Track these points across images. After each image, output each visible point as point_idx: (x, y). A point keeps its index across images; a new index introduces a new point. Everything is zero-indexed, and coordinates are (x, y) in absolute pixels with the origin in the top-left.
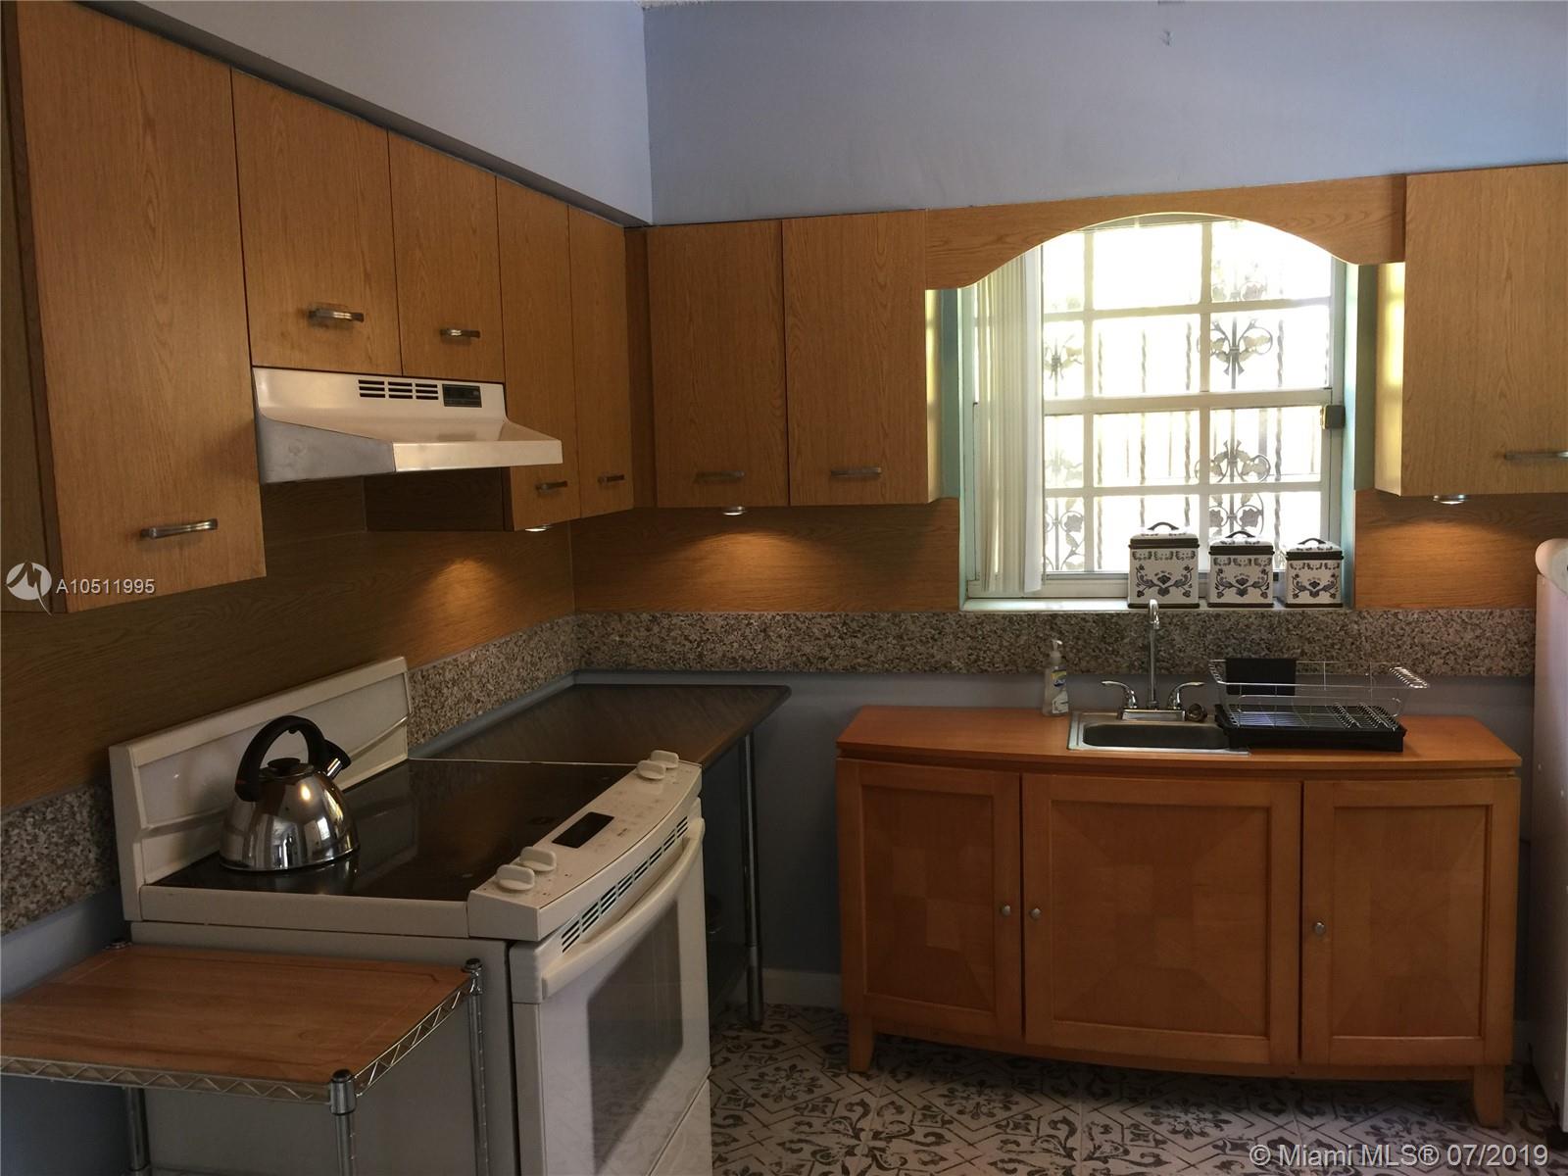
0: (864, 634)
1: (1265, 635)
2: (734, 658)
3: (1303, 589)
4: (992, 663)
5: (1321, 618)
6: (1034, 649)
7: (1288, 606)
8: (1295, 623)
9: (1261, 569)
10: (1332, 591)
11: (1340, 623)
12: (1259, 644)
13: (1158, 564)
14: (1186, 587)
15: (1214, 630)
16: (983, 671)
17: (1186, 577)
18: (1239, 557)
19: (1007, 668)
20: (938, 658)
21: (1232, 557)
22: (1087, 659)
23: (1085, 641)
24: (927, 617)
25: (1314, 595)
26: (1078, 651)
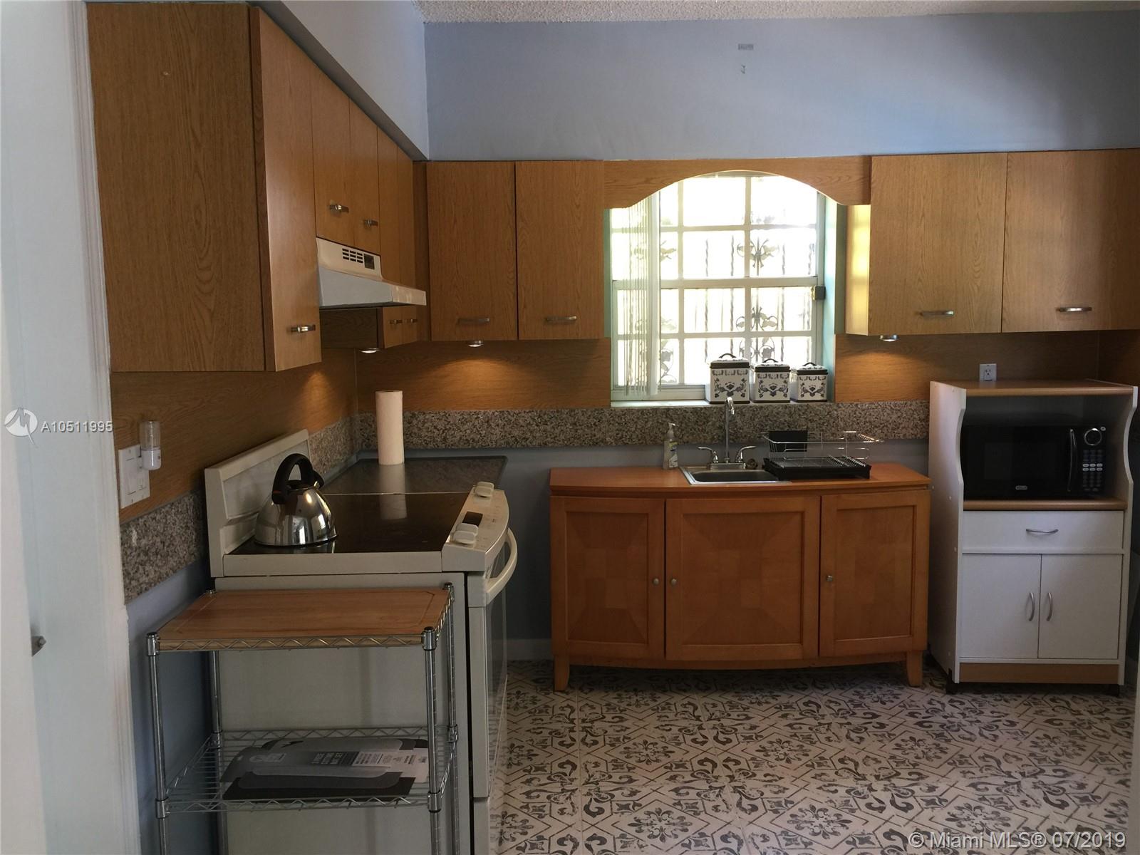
0: (552, 423)
1: (787, 418)
2: (467, 440)
3: (807, 391)
4: (631, 439)
5: (817, 408)
6: (656, 430)
7: (798, 401)
8: (803, 411)
9: (783, 380)
10: (822, 393)
11: (827, 410)
12: (784, 424)
13: (728, 378)
14: (743, 391)
15: (759, 416)
16: (626, 444)
17: (742, 385)
18: (771, 373)
19: (640, 442)
20: (598, 436)
21: (768, 373)
22: (687, 435)
23: (686, 424)
24: (592, 412)
25: (812, 395)
26: (682, 430)
